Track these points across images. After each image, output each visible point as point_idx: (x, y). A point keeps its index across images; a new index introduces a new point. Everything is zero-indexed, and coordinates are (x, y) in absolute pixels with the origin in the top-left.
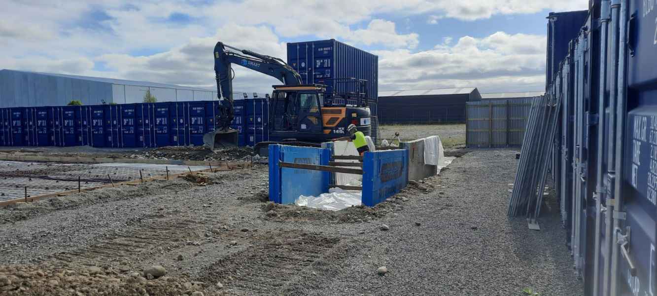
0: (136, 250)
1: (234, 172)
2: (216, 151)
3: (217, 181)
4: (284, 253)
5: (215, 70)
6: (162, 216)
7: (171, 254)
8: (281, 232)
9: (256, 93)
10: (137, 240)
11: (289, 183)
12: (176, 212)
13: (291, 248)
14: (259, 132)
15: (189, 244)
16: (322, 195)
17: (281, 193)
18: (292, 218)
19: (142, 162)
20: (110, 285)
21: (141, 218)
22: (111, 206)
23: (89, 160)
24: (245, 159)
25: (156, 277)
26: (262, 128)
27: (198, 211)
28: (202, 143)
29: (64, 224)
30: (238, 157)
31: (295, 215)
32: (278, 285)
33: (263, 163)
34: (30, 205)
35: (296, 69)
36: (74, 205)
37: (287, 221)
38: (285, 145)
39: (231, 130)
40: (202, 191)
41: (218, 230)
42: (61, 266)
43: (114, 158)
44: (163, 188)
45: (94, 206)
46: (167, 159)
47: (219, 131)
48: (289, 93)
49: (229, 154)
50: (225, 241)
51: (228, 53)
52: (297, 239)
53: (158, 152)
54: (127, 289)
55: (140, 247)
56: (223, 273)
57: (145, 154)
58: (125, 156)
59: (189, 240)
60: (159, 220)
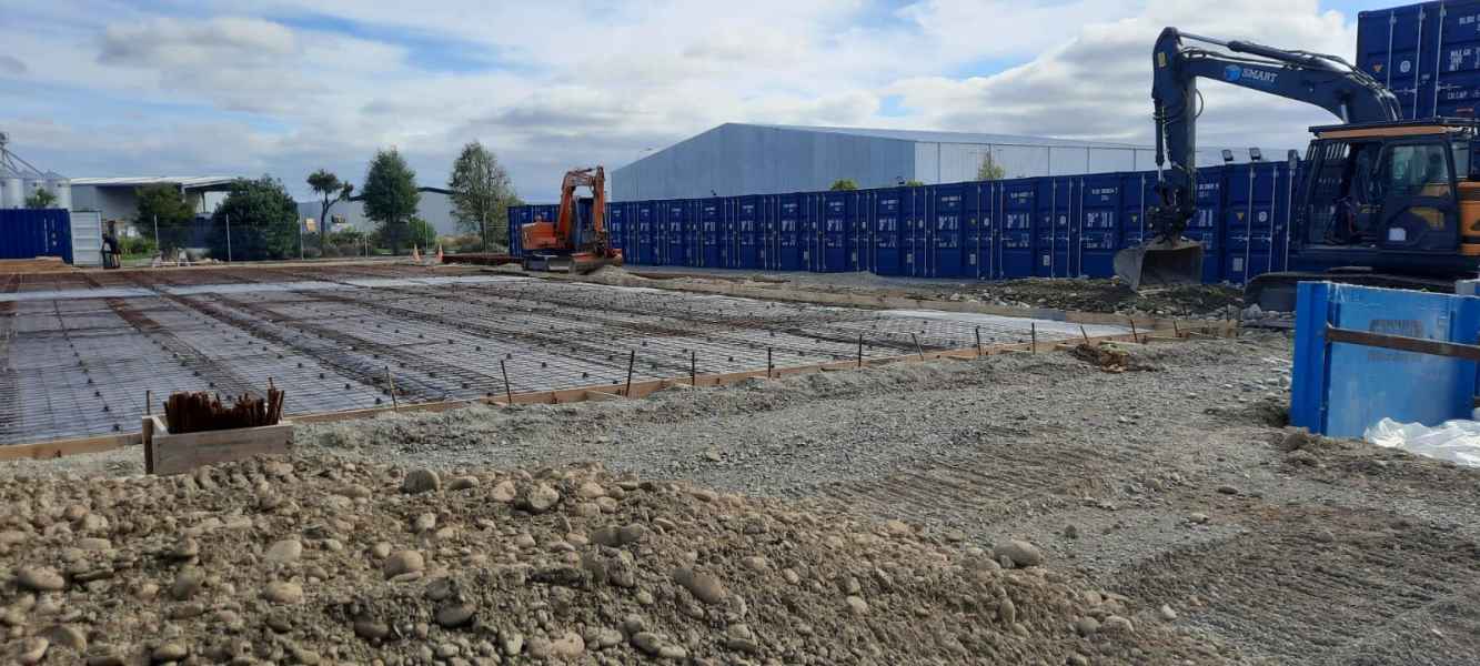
0: (975, 500)
1: (1192, 345)
2: (1143, 293)
3: (1152, 365)
4: (1339, 565)
5: (1153, 96)
6: (1024, 433)
7: (1050, 521)
8: (1330, 509)
9: (1257, 149)
10: (975, 478)
11: (1352, 385)
12: (1056, 428)
13: (1361, 555)
14: (1258, 248)
15: (1089, 504)
16: (1453, 425)
17: (1327, 408)
18: (1362, 477)
19: (976, 310)
20: (936, 568)
21: (982, 432)
22: (920, 401)
23: (869, 301)
24: (1221, 314)
25: (1019, 565)
26: (1270, 239)
27: (1107, 432)
28: (1110, 273)
29: (835, 427)
30: (1203, 310)
31: (1370, 469)
32: (1325, 643)
33: (1271, 328)
34: (776, 383)
35: (1381, 79)
36: (850, 392)
37: (1345, 481)
38: (1345, 285)
39: (1184, 243)
40: (1112, 386)
41: (1160, 482)
42: (835, 508)
43: (919, 298)
44: (1024, 370)
45: (888, 397)
46: (1028, 306)
47: (1153, 246)
48: (1357, 145)
49: (1178, 300)
50: (1178, 511)
51: (1191, 53)
52: (1377, 534)
53: (1009, 290)
54: (968, 580)
55: (982, 495)
56: (1176, 585)
57: (980, 293)
58: (939, 296)
59: (1090, 495)
60: (1020, 441)
